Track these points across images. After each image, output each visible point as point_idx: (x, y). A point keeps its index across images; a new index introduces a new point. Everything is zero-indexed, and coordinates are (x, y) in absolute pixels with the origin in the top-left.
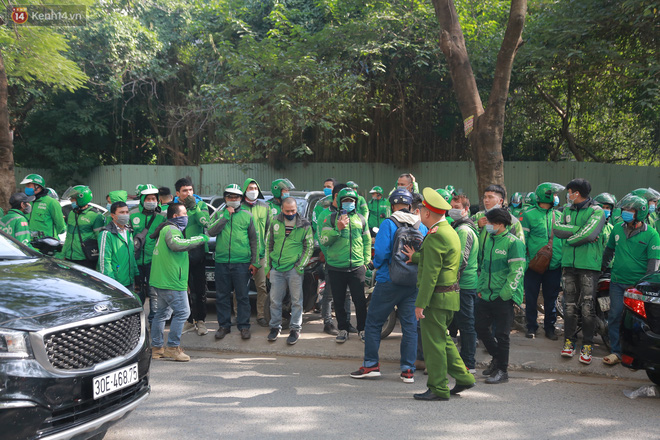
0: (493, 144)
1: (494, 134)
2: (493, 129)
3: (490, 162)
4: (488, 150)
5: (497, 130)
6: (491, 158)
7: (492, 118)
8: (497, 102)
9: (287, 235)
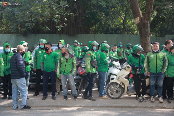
0: (147, 27)
1: (148, 24)
2: (148, 22)
3: (146, 34)
4: (146, 29)
5: (149, 22)
6: (147, 32)
7: (147, 18)
8: (149, 12)
9: (67, 61)
